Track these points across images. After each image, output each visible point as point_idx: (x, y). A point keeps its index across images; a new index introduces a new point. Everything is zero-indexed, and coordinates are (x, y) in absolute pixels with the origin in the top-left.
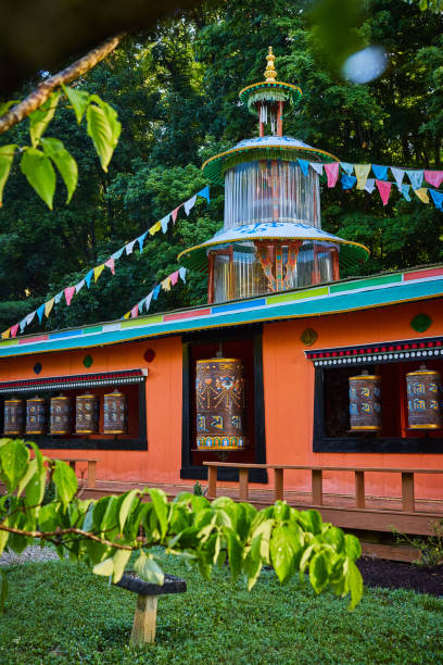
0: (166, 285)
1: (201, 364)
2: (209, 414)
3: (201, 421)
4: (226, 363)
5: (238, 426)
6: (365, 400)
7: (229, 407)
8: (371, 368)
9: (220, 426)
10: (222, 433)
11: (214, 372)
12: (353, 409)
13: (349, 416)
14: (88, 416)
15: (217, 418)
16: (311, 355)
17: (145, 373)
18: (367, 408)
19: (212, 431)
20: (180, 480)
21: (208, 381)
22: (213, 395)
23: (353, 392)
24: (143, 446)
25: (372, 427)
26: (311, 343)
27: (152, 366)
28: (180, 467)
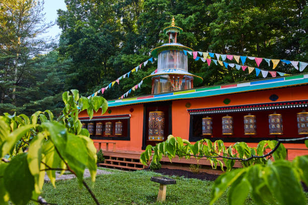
0: (133, 89)
1: (151, 113)
2: (153, 129)
3: (151, 131)
4: (159, 113)
5: (163, 133)
6: (208, 125)
7: (160, 127)
8: (209, 115)
9: (157, 133)
10: (158, 135)
11: (155, 116)
12: (204, 128)
13: (202, 130)
14: (109, 129)
15: (156, 130)
16: (189, 111)
17: (130, 116)
18: (208, 128)
19: (154, 134)
20: (141, 150)
21: (153, 119)
22: (155, 123)
23: (204, 123)
24: (129, 139)
25: (210, 134)
26: (189, 107)
27: (133, 113)
28: (141, 146)
